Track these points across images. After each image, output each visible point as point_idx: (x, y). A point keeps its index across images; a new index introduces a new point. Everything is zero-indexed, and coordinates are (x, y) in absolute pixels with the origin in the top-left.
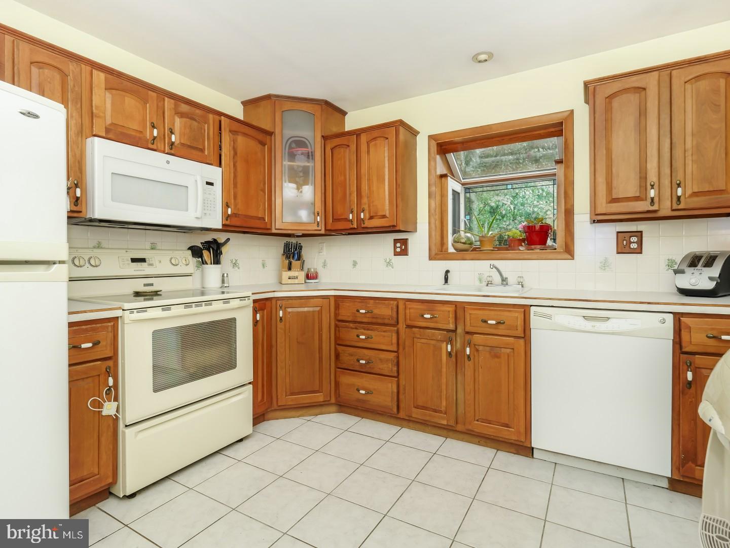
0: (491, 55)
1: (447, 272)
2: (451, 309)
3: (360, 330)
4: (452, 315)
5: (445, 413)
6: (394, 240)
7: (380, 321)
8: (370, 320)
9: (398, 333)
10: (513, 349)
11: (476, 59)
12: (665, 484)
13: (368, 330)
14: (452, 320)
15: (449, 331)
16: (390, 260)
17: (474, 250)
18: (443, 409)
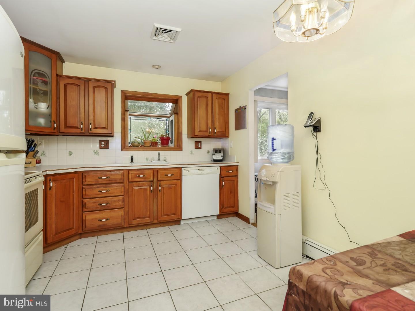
0: (160, 67)
1: (132, 156)
2: (151, 172)
3: (102, 188)
4: (152, 175)
5: (149, 217)
6: (100, 140)
7: (114, 182)
8: (108, 182)
9: (124, 186)
10: (176, 184)
11: (154, 66)
12: (216, 217)
13: (106, 187)
14: (152, 177)
15: (150, 181)
16: (97, 151)
17: (141, 146)
18: (148, 216)
